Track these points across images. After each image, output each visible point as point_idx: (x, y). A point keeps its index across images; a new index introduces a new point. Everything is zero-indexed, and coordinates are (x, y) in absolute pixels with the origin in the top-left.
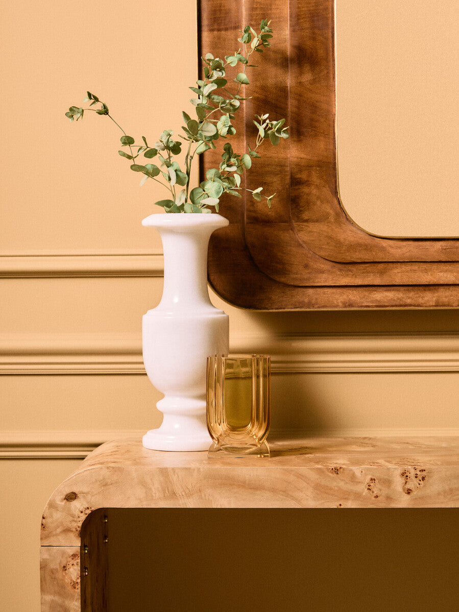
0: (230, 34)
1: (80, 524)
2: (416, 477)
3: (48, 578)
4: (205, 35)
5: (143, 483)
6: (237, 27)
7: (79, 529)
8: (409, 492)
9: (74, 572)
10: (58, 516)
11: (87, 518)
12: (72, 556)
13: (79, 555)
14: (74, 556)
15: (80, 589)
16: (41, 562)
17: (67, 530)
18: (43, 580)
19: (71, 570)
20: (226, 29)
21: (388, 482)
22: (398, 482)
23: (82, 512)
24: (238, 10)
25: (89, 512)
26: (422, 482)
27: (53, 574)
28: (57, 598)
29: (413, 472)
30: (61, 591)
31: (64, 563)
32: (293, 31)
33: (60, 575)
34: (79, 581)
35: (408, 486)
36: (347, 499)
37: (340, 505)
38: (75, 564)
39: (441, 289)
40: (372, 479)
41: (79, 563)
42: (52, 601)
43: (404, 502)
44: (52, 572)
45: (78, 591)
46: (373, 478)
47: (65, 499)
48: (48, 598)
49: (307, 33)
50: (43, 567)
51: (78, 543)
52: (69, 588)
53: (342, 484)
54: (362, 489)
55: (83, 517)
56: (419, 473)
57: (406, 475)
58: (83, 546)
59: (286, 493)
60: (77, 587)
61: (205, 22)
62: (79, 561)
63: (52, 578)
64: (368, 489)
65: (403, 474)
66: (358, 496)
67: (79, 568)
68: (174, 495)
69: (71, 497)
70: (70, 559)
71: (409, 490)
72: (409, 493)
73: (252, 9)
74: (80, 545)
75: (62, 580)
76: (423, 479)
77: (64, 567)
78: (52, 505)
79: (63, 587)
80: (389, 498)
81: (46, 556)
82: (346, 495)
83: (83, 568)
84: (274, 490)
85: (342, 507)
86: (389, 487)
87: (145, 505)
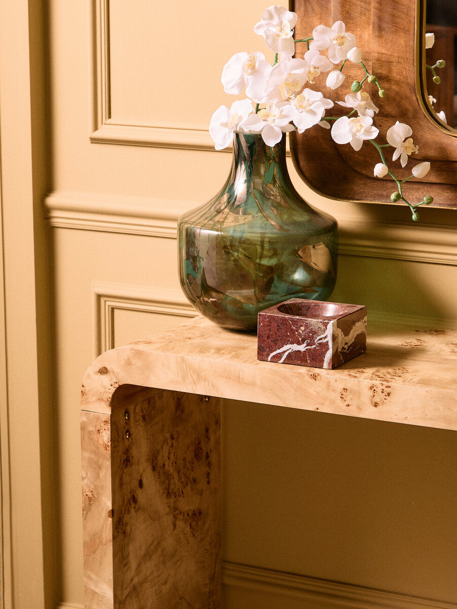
1: (110, 396)
2: (382, 392)
3: (86, 438)
7: (110, 400)
9: (106, 436)
10: (94, 385)
11: (116, 391)
12: (104, 421)
13: (110, 422)
14: (106, 422)
15: (110, 451)
16: (81, 424)
17: (100, 400)
18: (83, 438)
19: (104, 434)
21: (358, 394)
22: (367, 395)
23: (112, 385)
25: (117, 386)
26: (387, 397)
27: (90, 435)
28: (93, 456)
29: (380, 387)
30: (96, 450)
31: (98, 428)
33: (95, 436)
34: (109, 444)
35: (375, 400)
36: (323, 404)
37: (317, 409)
38: (107, 429)
40: (344, 389)
41: (110, 429)
42: (90, 458)
43: (371, 414)
44: (90, 432)
46: (346, 387)
47: (99, 372)
48: (87, 455)
50: (83, 428)
51: (108, 411)
52: (102, 450)
53: (318, 389)
54: (336, 396)
55: (113, 390)
56: (385, 389)
57: (374, 389)
59: (272, 392)
60: (108, 449)
62: (110, 427)
63: (89, 438)
64: (341, 397)
65: (371, 388)
66: (332, 402)
67: (110, 433)
69: (103, 371)
70: (102, 424)
71: (376, 403)
72: (376, 406)
74: (110, 413)
75: (97, 441)
76: (389, 394)
77: (99, 430)
78: (89, 377)
79: (97, 447)
80: (359, 409)
81: (84, 419)
82: (322, 401)
85: (318, 411)
86: (359, 398)
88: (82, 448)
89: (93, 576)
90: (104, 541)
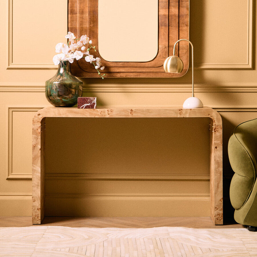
0: (75, 15)
3: (34, 131)
4: (69, 15)
5: (54, 112)
6: (76, 14)
7: (41, 121)
8: (109, 114)
9: (39, 130)
10: (36, 119)
14: (39, 127)
17: (38, 122)
18: (33, 132)
20: (74, 14)
21: (104, 112)
22: (107, 112)
24: (77, 10)
25: (43, 118)
26: (111, 112)
29: (110, 110)
30: (37, 134)
31: (37, 128)
32: (89, 15)
35: (108, 113)
36: (96, 116)
39: (121, 73)
40: (101, 111)
42: (35, 136)
43: (108, 116)
44: (35, 130)
45: (40, 134)
48: (34, 136)
49: (92, 15)
50: (33, 129)
51: (40, 124)
52: (38, 134)
53: (95, 112)
54: (99, 113)
55: (41, 119)
58: (41, 126)
59: (83, 114)
61: (69, 13)
65: (108, 111)
66: (98, 115)
68: (60, 114)
69: (39, 115)
73: (80, 10)
75: (37, 132)
78: (35, 116)
80: (105, 115)
81: (34, 127)
82: (96, 115)
83: (41, 131)
84: (81, 114)
86: (105, 113)
87: (54, 116)
88: (33, 134)
89: (35, 166)
90: (38, 156)
